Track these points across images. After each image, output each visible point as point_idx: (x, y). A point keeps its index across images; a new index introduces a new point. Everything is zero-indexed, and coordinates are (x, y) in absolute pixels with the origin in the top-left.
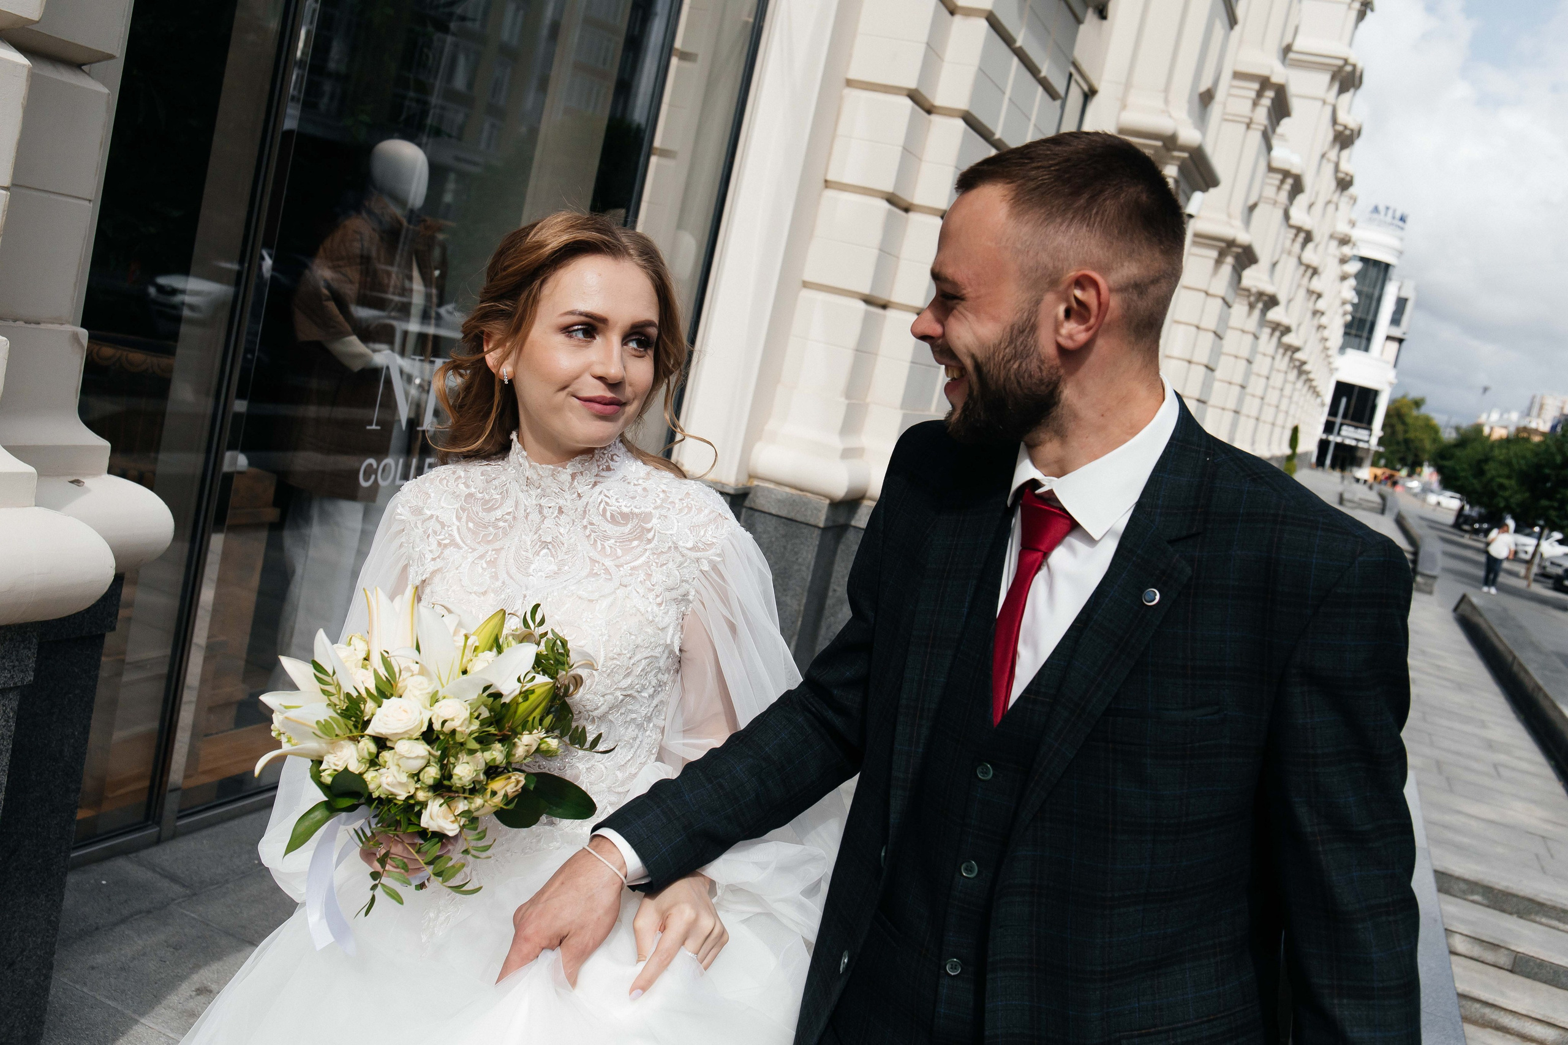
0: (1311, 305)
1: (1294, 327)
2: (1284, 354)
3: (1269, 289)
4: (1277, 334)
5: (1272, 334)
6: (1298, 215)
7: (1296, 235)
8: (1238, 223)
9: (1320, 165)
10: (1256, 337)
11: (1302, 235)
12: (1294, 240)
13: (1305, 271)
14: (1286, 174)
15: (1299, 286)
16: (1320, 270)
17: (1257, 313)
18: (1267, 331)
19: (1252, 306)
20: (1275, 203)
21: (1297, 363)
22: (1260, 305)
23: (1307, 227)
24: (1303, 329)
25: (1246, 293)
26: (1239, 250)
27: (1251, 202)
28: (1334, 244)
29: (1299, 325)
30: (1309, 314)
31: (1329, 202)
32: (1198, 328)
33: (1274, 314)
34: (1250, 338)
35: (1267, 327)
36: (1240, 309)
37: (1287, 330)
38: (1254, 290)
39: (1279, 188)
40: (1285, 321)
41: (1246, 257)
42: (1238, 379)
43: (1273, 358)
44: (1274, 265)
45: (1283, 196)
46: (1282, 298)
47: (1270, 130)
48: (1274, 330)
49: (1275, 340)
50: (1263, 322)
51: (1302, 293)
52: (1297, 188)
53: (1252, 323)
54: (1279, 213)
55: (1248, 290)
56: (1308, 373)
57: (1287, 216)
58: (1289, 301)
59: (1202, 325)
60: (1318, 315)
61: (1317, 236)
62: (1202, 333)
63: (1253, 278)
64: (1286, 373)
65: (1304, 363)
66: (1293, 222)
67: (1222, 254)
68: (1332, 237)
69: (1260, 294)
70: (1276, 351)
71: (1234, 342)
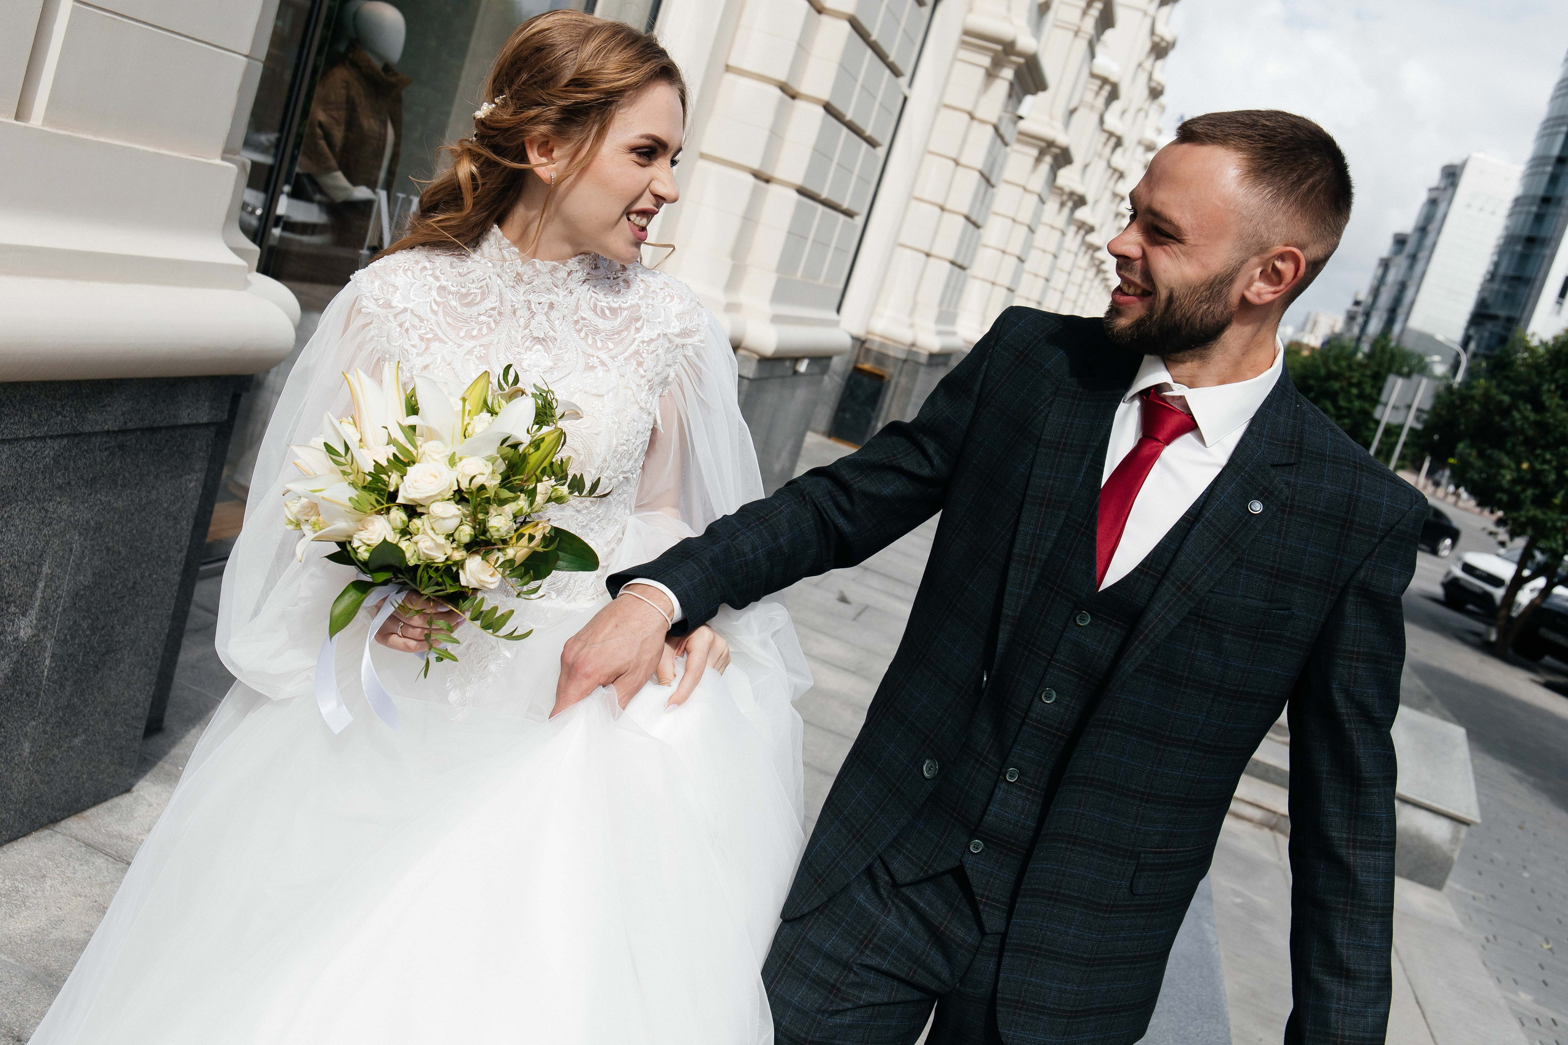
0: (1114, 207)
1: (1097, 227)
2: (1086, 252)
3: (1080, 189)
4: (1082, 232)
5: (1077, 232)
6: (1112, 121)
7: (1108, 139)
8: (1059, 124)
9: (1135, 74)
10: (1063, 234)
11: (1113, 140)
12: (1105, 144)
13: (1113, 174)
14: (1105, 81)
15: (1106, 188)
16: (1126, 173)
17: (1066, 211)
18: (1073, 228)
19: (1063, 204)
20: (1092, 107)
21: (1097, 262)
22: (1070, 204)
23: (1118, 132)
24: (1105, 229)
25: (1059, 191)
26: (1057, 151)
27: (1072, 106)
28: (1141, 149)
29: (1102, 225)
30: (1112, 216)
31: (1140, 110)
32: (1014, 220)
33: (1082, 214)
34: (1058, 234)
35: (1074, 224)
36: (1052, 205)
37: (1091, 229)
38: (1067, 190)
39: (1097, 94)
40: (1091, 220)
41: (1063, 158)
42: (1044, 272)
43: (1076, 255)
44: (1086, 166)
45: (1100, 101)
46: (1090, 198)
47: (1095, 40)
48: (1079, 228)
49: (1079, 238)
50: (1071, 220)
51: (1108, 195)
52: (1114, 95)
53: (1061, 220)
54: (1095, 118)
55: (1061, 189)
56: (1105, 272)
57: (1102, 121)
58: (1096, 202)
59: (1018, 219)
60: (1119, 217)
61: (1126, 142)
62: (1017, 226)
63: (1067, 178)
64: (1086, 270)
65: (1102, 262)
66: (1107, 126)
67: (1042, 153)
68: (1140, 143)
69: (1072, 194)
70: (1079, 249)
71: (1045, 238)
